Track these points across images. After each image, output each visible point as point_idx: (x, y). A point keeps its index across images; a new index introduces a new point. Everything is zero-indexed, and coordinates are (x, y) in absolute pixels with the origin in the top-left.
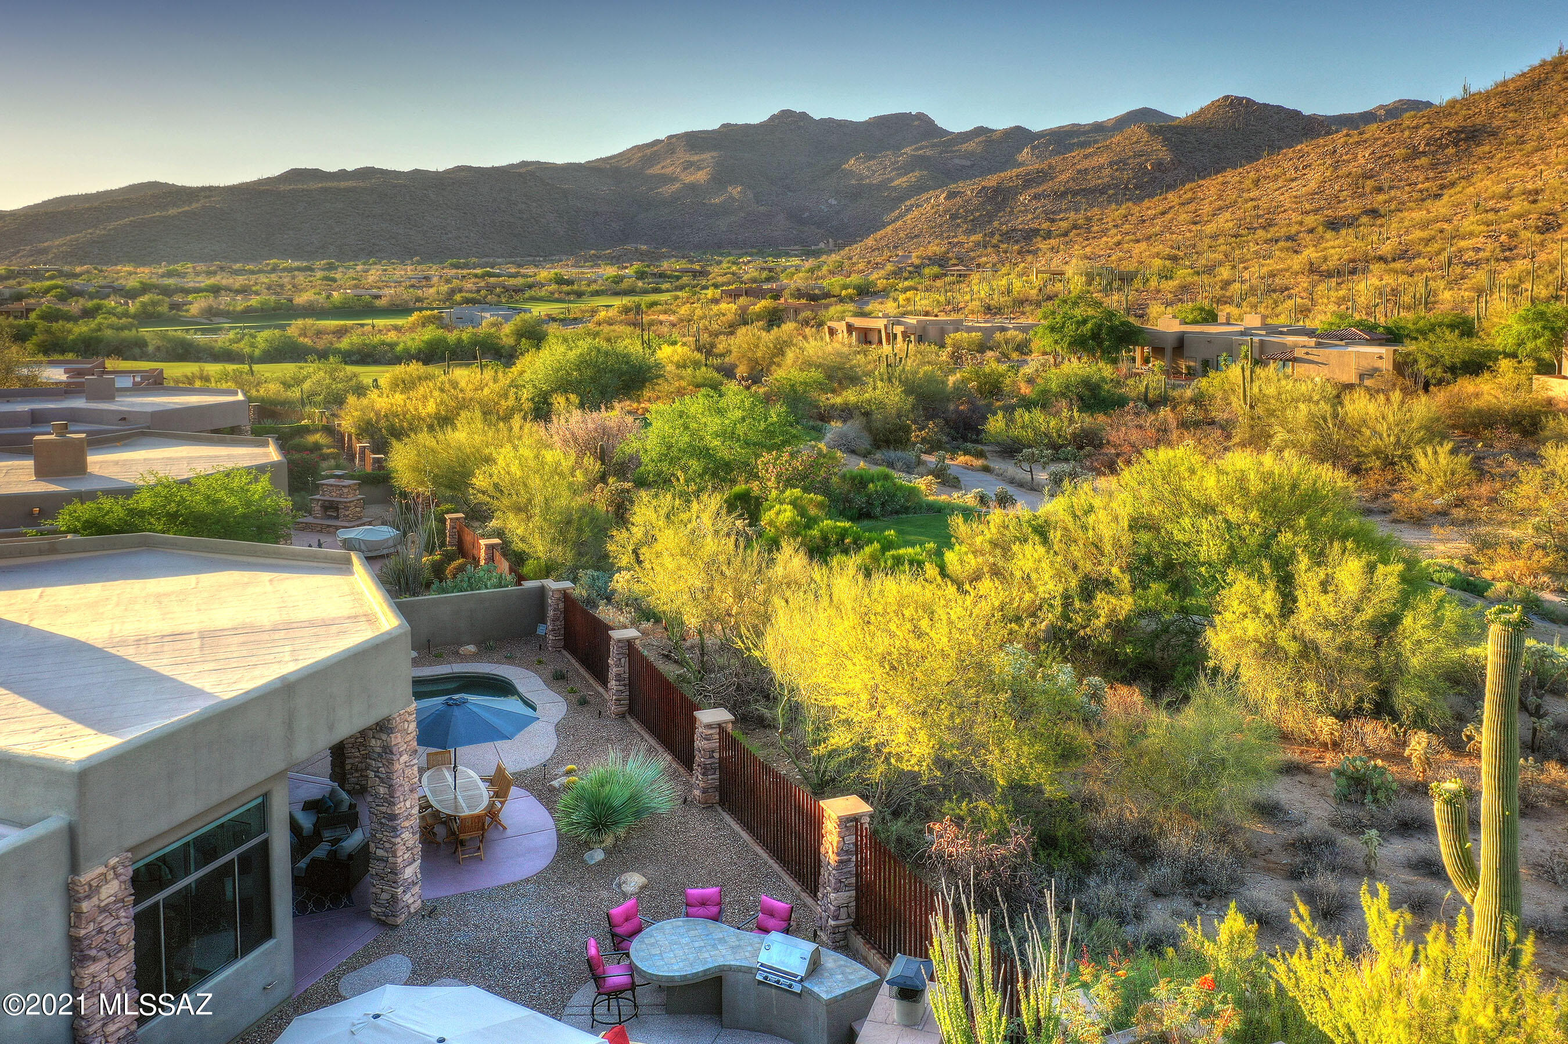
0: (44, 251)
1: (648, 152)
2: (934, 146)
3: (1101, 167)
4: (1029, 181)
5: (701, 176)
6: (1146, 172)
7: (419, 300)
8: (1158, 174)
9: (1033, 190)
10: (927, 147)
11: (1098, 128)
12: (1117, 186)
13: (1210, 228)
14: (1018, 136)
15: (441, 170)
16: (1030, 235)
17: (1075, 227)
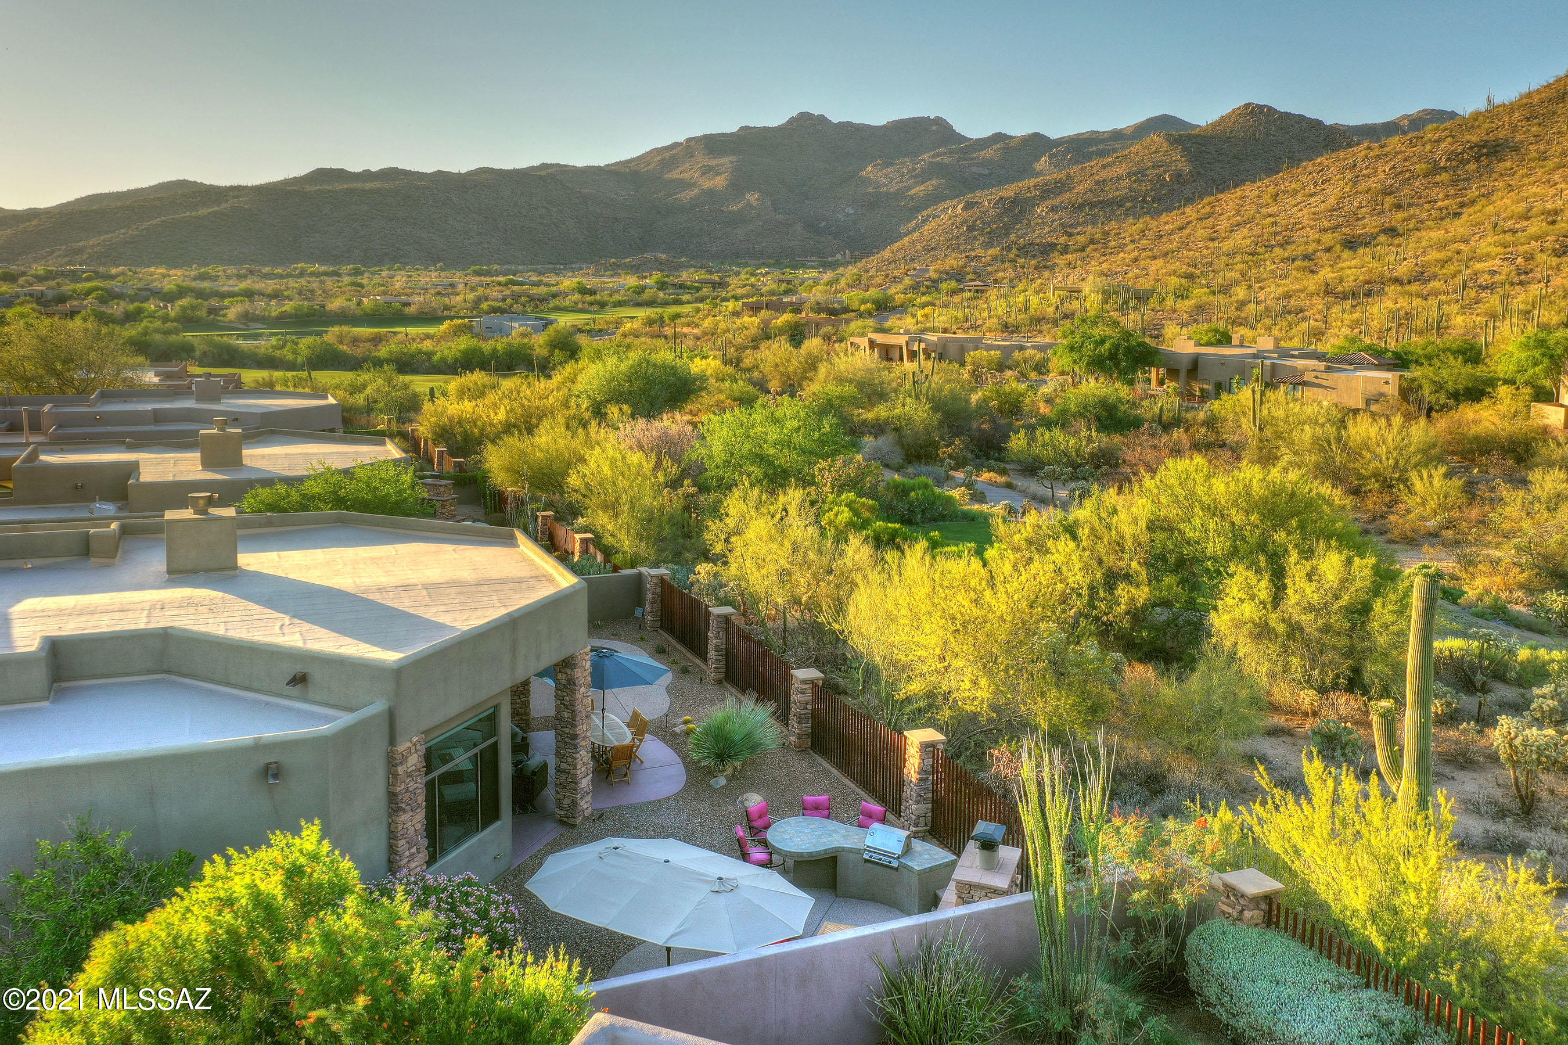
0: (80, 251)
1: (667, 155)
2: (951, 152)
3: (1119, 178)
4: (1046, 192)
5: (719, 182)
6: (1163, 184)
7: (447, 308)
8: (1176, 186)
9: (1051, 202)
10: (945, 154)
11: (1117, 135)
12: (1135, 198)
13: (1227, 246)
14: (1037, 143)
15: (463, 172)
16: (1048, 249)
17: (1092, 242)
